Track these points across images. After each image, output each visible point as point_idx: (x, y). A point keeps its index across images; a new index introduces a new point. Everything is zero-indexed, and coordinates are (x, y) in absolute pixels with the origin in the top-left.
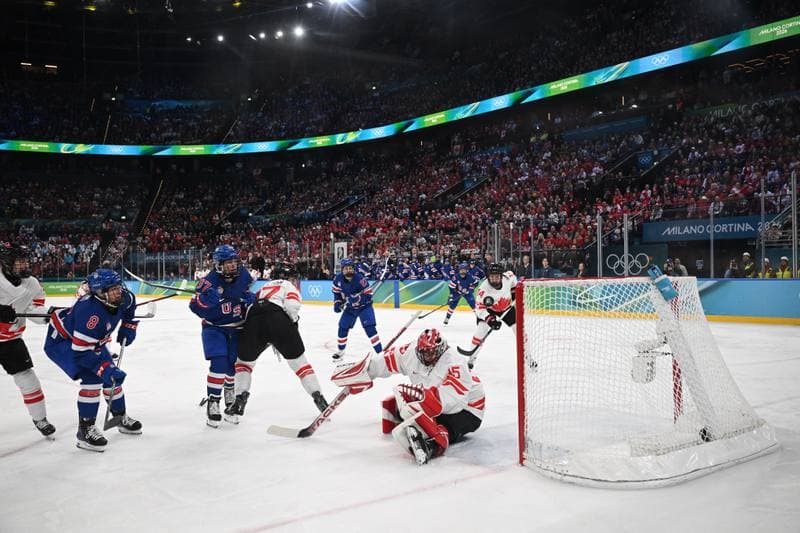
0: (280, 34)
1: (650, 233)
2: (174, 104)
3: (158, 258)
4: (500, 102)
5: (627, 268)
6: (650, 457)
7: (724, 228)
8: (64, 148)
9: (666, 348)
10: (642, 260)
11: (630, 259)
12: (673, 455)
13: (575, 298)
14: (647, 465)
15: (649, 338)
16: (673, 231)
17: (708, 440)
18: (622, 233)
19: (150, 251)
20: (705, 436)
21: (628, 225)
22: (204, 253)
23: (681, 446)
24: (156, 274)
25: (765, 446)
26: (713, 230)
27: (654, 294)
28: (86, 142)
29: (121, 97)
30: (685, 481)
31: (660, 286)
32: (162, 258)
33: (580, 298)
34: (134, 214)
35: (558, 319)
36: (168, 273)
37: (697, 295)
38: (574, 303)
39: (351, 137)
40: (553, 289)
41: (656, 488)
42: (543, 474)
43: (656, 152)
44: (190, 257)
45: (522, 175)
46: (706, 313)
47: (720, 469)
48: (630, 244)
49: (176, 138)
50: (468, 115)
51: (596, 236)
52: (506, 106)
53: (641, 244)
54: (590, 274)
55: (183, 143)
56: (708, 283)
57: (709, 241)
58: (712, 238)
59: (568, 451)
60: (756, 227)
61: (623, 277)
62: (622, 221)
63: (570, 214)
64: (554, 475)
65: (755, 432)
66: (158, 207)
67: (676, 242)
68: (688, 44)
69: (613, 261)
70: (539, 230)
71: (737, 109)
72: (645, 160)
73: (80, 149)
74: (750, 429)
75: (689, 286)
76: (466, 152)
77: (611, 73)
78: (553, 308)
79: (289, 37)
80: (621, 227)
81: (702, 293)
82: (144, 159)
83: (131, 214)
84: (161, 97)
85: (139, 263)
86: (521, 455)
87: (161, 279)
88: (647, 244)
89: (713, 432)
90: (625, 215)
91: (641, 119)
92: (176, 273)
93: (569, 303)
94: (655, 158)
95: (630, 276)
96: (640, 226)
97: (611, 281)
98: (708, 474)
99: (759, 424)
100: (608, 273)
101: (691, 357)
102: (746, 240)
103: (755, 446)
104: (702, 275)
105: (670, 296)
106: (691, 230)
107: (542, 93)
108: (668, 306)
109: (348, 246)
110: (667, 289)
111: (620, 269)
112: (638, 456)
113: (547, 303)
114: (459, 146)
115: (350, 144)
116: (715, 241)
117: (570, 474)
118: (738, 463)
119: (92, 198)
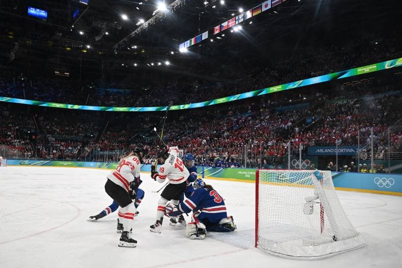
0: (160, 64)
1: (310, 151)
2: (115, 90)
3: (105, 153)
4: (249, 95)
5: (301, 166)
6: (311, 247)
7: (342, 150)
8: (70, 106)
9: (318, 200)
10: (307, 163)
11: (302, 162)
12: (321, 247)
13: (278, 177)
14: (310, 250)
15: (311, 196)
16: (320, 151)
17: (336, 240)
18: (298, 151)
19: (101, 150)
20: (335, 239)
21: (301, 148)
22: (124, 152)
23: (324, 243)
24: (104, 160)
25: (360, 244)
26: (338, 151)
27: (313, 177)
28: (78, 104)
29: (94, 87)
30: (326, 258)
31: (315, 174)
32: (107, 153)
33: (280, 177)
34: (96, 135)
35: (273, 186)
36: (109, 159)
37: (331, 179)
38: (278, 179)
39: (187, 106)
40: (271, 173)
41: (314, 260)
42: (265, 251)
43: (313, 118)
44: (118, 153)
45: (257, 125)
46: (335, 186)
47: (340, 253)
48: (302, 156)
49: (115, 104)
50: (235, 99)
51: (288, 151)
52: (251, 96)
53: (307, 155)
54: (285, 168)
55: (118, 106)
56: (336, 173)
57: (336, 156)
58: (337, 154)
59: (277, 243)
60: (356, 150)
61: (299, 169)
62: (299, 146)
63: (277, 141)
64: (270, 252)
65: (356, 238)
66: (106, 132)
67: (321, 156)
68: (327, 74)
69: (294, 162)
70: (264, 148)
71: (348, 101)
72: (309, 121)
73: (76, 107)
74: (353, 237)
75: (328, 174)
76: (234, 114)
77: (295, 85)
78: (271, 181)
79: (163, 66)
80: (298, 149)
81: (333, 177)
82: (101, 112)
83: (95, 134)
84: (110, 88)
85: (96, 154)
86: (256, 243)
87: (106, 161)
88: (309, 156)
89: (338, 237)
90: (300, 143)
91: (307, 104)
92: (112, 159)
93: (276, 179)
94: (313, 121)
95: (302, 169)
96: (306, 149)
97: (296, 171)
98: (336, 255)
99: (357, 235)
100: (292, 168)
101: (329, 204)
102: (351, 156)
103: (356, 244)
104: (333, 170)
105: (320, 178)
106: (328, 151)
107: (267, 91)
108: (319, 182)
109: (184, 151)
110: (318, 175)
111: (298, 166)
112: (306, 246)
113: (269, 179)
114: (231, 112)
115: (186, 109)
116: (338, 156)
117: (277, 252)
118: (348, 251)
119: (79, 127)
